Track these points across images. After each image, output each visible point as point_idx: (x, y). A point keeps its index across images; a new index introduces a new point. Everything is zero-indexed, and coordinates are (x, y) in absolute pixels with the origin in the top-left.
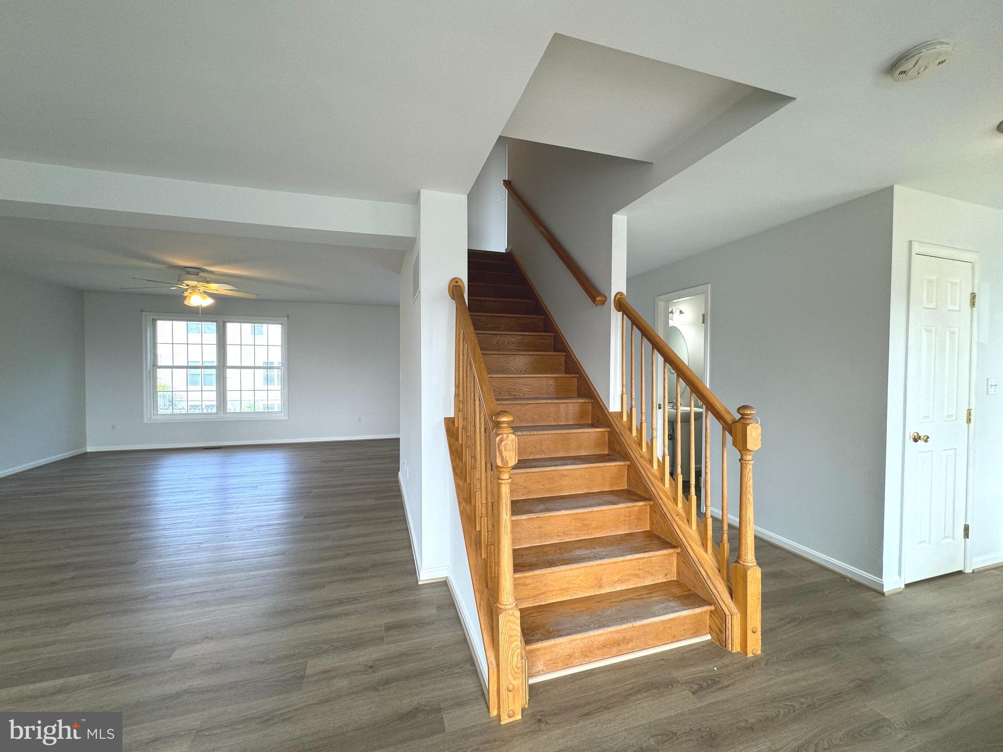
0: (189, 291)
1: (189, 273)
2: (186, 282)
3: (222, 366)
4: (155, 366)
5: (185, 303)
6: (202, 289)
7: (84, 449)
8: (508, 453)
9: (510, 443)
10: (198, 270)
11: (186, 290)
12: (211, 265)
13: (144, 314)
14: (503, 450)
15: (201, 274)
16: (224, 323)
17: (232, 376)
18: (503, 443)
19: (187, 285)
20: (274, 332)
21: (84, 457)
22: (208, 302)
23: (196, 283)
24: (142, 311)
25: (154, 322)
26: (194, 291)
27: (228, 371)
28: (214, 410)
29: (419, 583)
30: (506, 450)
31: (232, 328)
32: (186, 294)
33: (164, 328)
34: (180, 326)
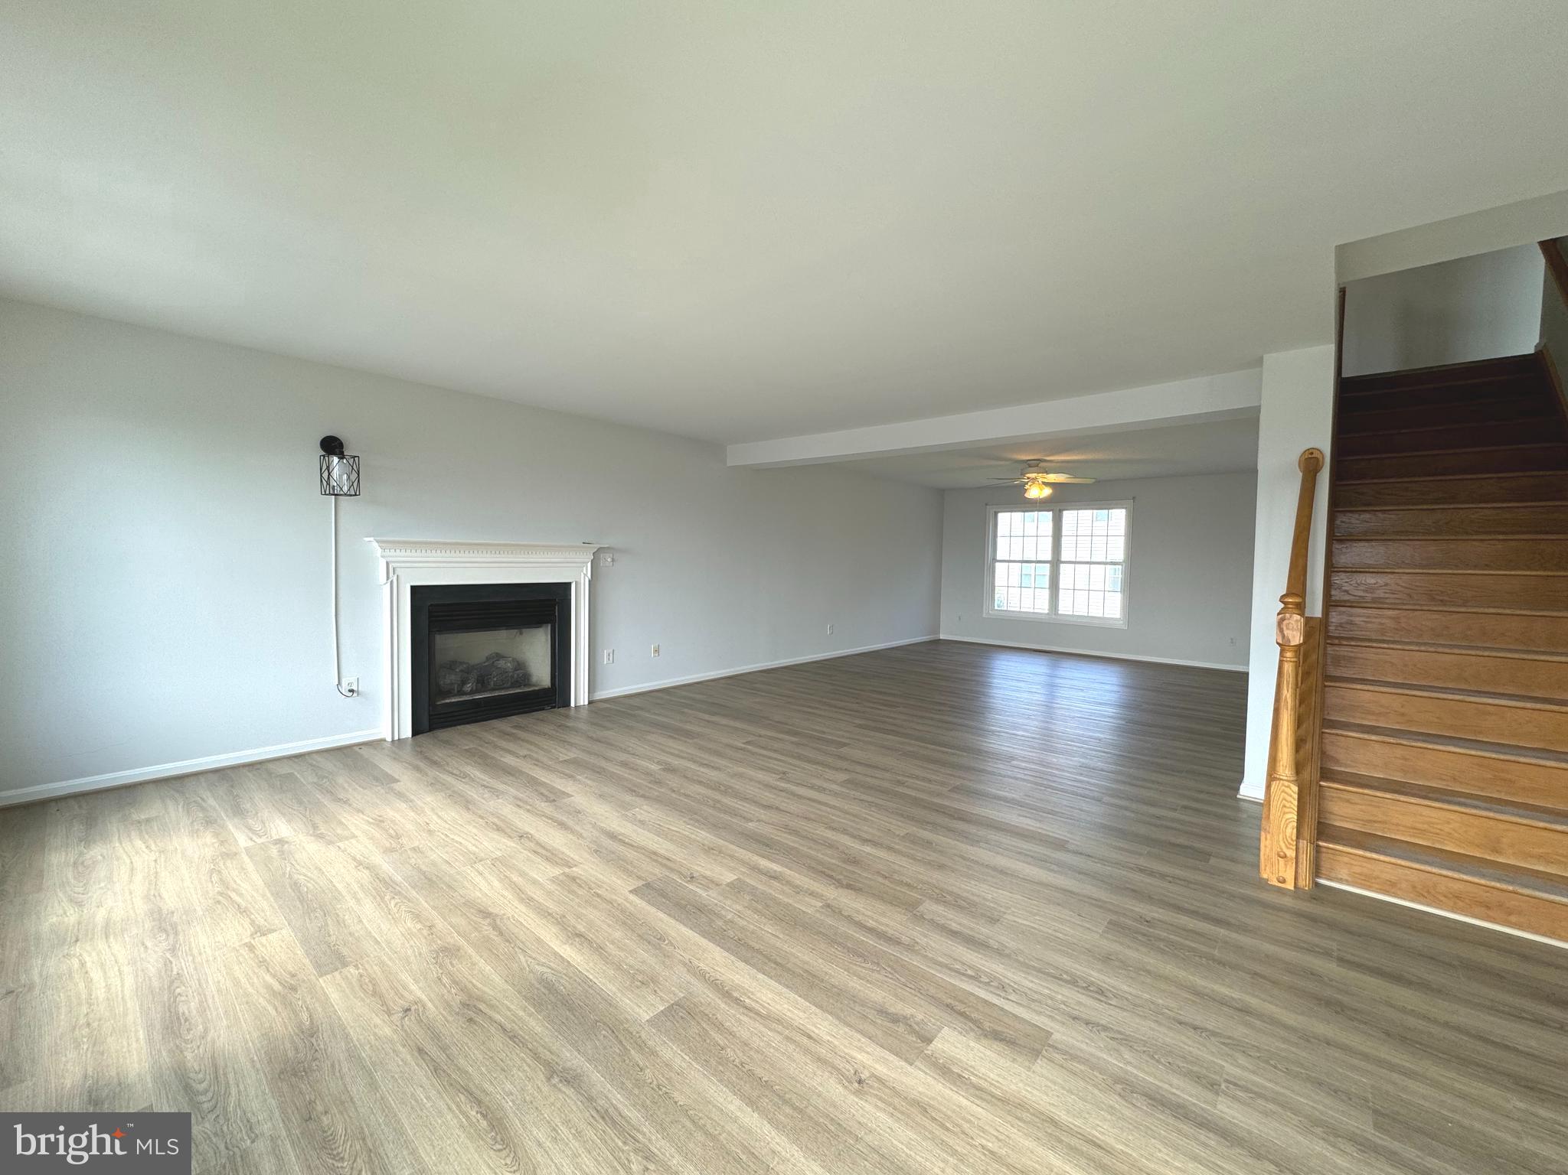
0: (1029, 484)
1: (1030, 466)
2: (1028, 475)
3: (1056, 563)
4: (995, 560)
5: (1026, 495)
6: (1040, 480)
7: (937, 636)
8: (1288, 631)
9: (1293, 623)
10: (1038, 462)
11: (1027, 483)
12: (1048, 456)
13: (988, 507)
14: (1285, 628)
15: (1042, 464)
16: (1061, 511)
17: (1065, 570)
18: (1285, 622)
19: (1028, 478)
20: (1118, 518)
21: (938, 642)
22: (1047, 492)
23: (1036, 474)
24: (986, 505)
25: (996, 514)
26: (1034, 483)
27: (1062, 566)
28: (1047, 611)
29: (1238, 796)
30: (1288, 629)
31: (1068, 516)
32: (1027, 487)
33: (1004, 518)
34: (1017, 516)
